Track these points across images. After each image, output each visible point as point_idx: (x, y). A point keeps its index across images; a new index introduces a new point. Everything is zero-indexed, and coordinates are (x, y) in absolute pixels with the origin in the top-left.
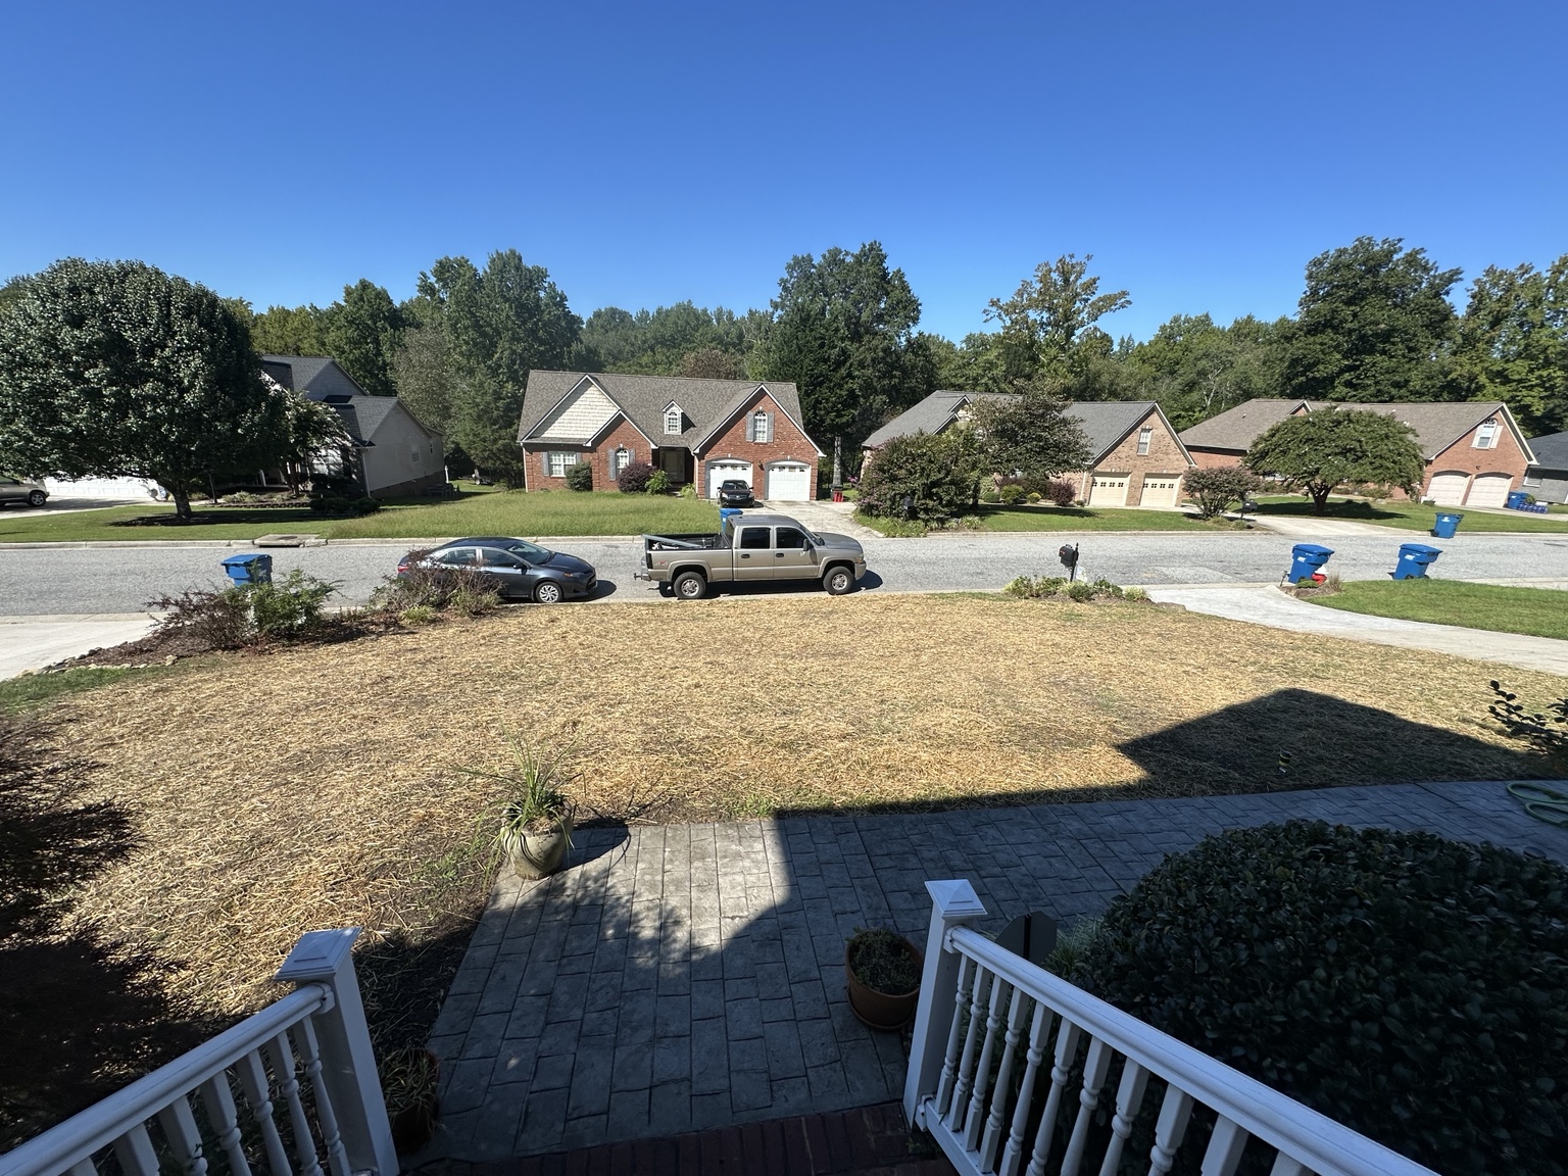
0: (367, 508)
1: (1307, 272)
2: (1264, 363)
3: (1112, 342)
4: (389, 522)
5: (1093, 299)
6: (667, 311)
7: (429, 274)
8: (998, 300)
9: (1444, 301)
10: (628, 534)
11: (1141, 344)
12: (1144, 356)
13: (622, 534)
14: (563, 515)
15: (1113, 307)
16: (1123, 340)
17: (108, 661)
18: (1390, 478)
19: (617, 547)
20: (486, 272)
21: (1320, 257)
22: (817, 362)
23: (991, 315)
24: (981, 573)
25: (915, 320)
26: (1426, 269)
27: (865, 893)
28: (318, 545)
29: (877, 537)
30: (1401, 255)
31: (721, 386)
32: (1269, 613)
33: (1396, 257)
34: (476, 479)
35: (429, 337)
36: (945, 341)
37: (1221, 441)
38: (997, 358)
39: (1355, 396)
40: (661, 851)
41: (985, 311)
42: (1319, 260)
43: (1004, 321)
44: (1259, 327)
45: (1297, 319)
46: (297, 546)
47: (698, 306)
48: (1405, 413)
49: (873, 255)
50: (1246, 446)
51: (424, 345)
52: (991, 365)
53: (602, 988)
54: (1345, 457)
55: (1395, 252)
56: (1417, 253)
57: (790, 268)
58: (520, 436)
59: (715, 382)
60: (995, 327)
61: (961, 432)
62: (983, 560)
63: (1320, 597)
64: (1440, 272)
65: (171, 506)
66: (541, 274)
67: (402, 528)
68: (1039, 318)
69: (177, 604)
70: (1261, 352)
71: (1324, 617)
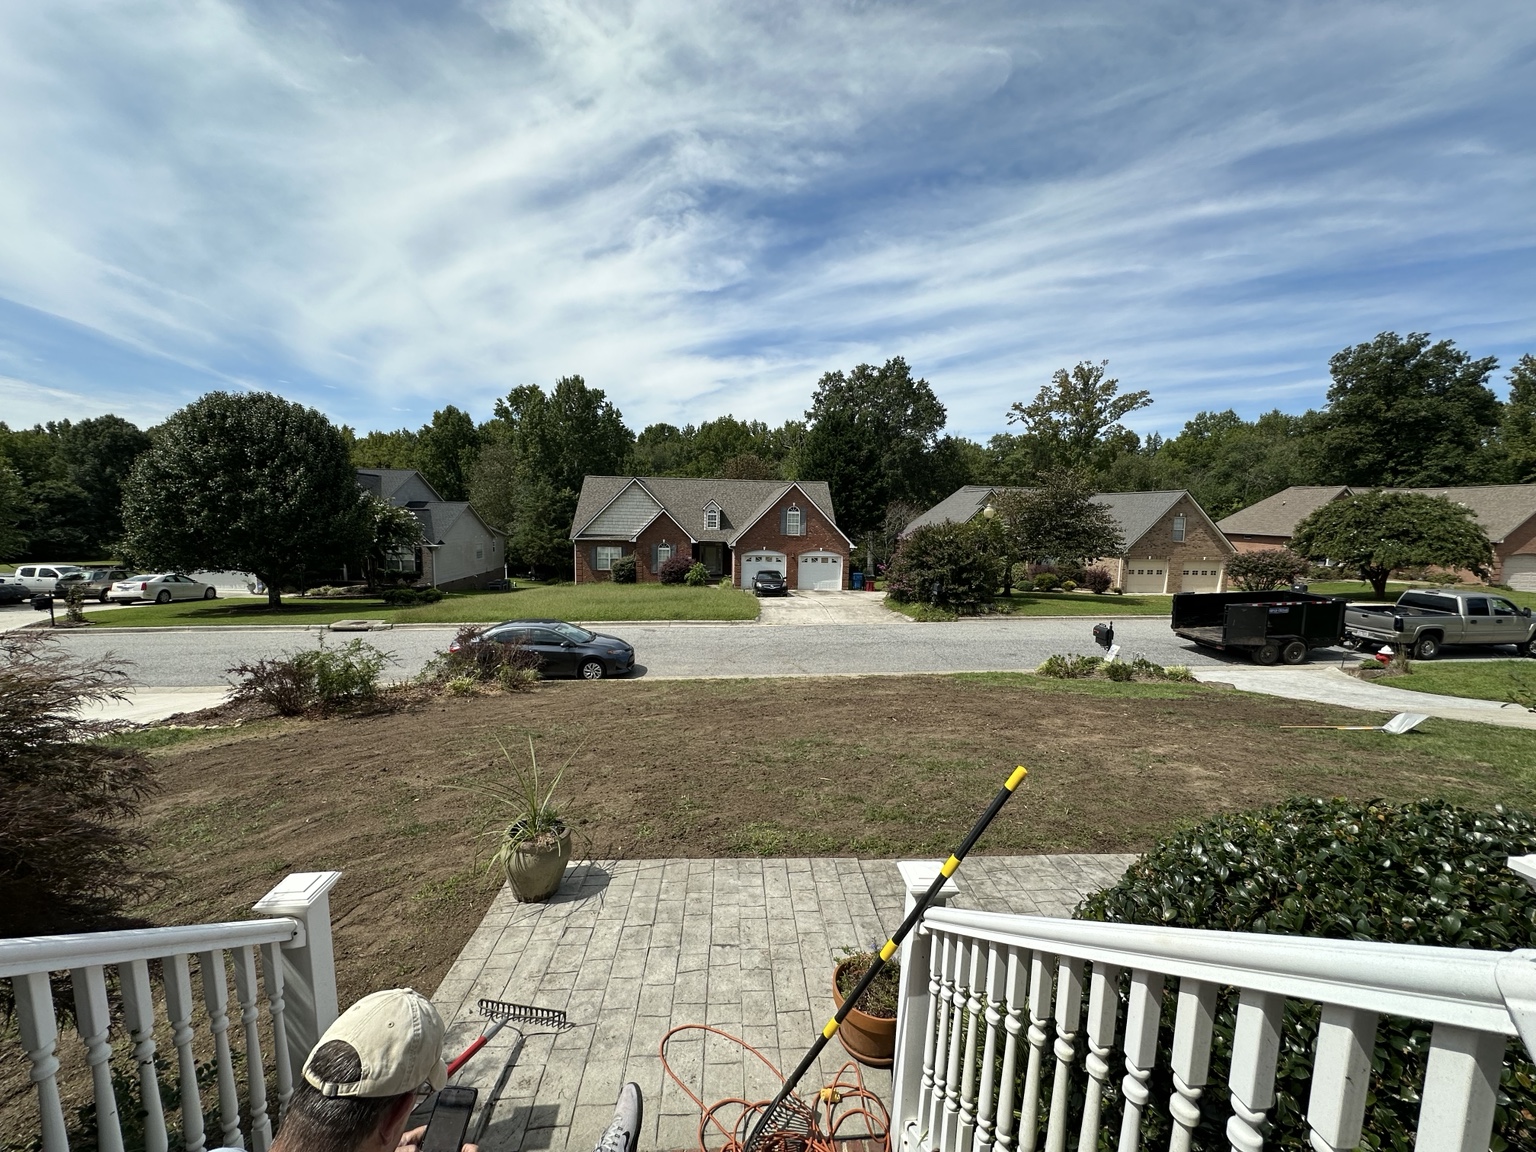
0: (430, 598)
1: (1331, 367)
2: (1301, 454)
3: (1138, 440)
4: (448, 609)
5: (1114, 398)
6: (710, 425)
7: (505, 400)
8: (1021, 404)
9: (1484, 389)
10: (665, 619)
11: (1169, 441)
12: (1172, 450)
13: (660, 619)
14: (606, 602)
15: (1135, 406)
16: (1149, 438)
17: (186, 723)
18: (1455, 560)
19: (654, 631)
20: (553, 395)
21: (1342, 352)
22: (848, 462)
23: (1015, 418)
24: (1015, 655)
25: (941, 424)
26: (1459, 359)
27: (865, 930)
28: (385, 629)
29: (908, 621)
30: (1429, 347)
31: (758, 487)
32: (1331, 692)
33: (1423, 350)
34: (531, 575)
35: (500, 452)
36: (972, 443)
37: (1264, 529)
38: (1025, 456)
39: (1403, 482)
40: (657, 882)
41: (1008, 415)
42: (1341, 355)
43: (1027, 423)
44: (1287, 420)
45: (1327, 410)
46: (366, 630)
47: (738, 419)
48: (1459, 497)
49: (898, 368)
50: (1289, 532)
51: (495, 459)
52: (1019, 463)
53: (581, 1004)
54: (1399, 539)
55: (1424, 345)
56: (1446, 344)
57: (823, 383)
58: (572, 534)
59: (751, 483)
60: (1019, 429)
61: (988, 520)
62: (1018, 642)
63: (1388, 679)
64: (1473, 361)
65: (265, 597)
66: (600, 395)
67: (460, 615)
68: (1061, 419)
69: (252, 670)
70: (1295, 444)
71: (1394, 697)
